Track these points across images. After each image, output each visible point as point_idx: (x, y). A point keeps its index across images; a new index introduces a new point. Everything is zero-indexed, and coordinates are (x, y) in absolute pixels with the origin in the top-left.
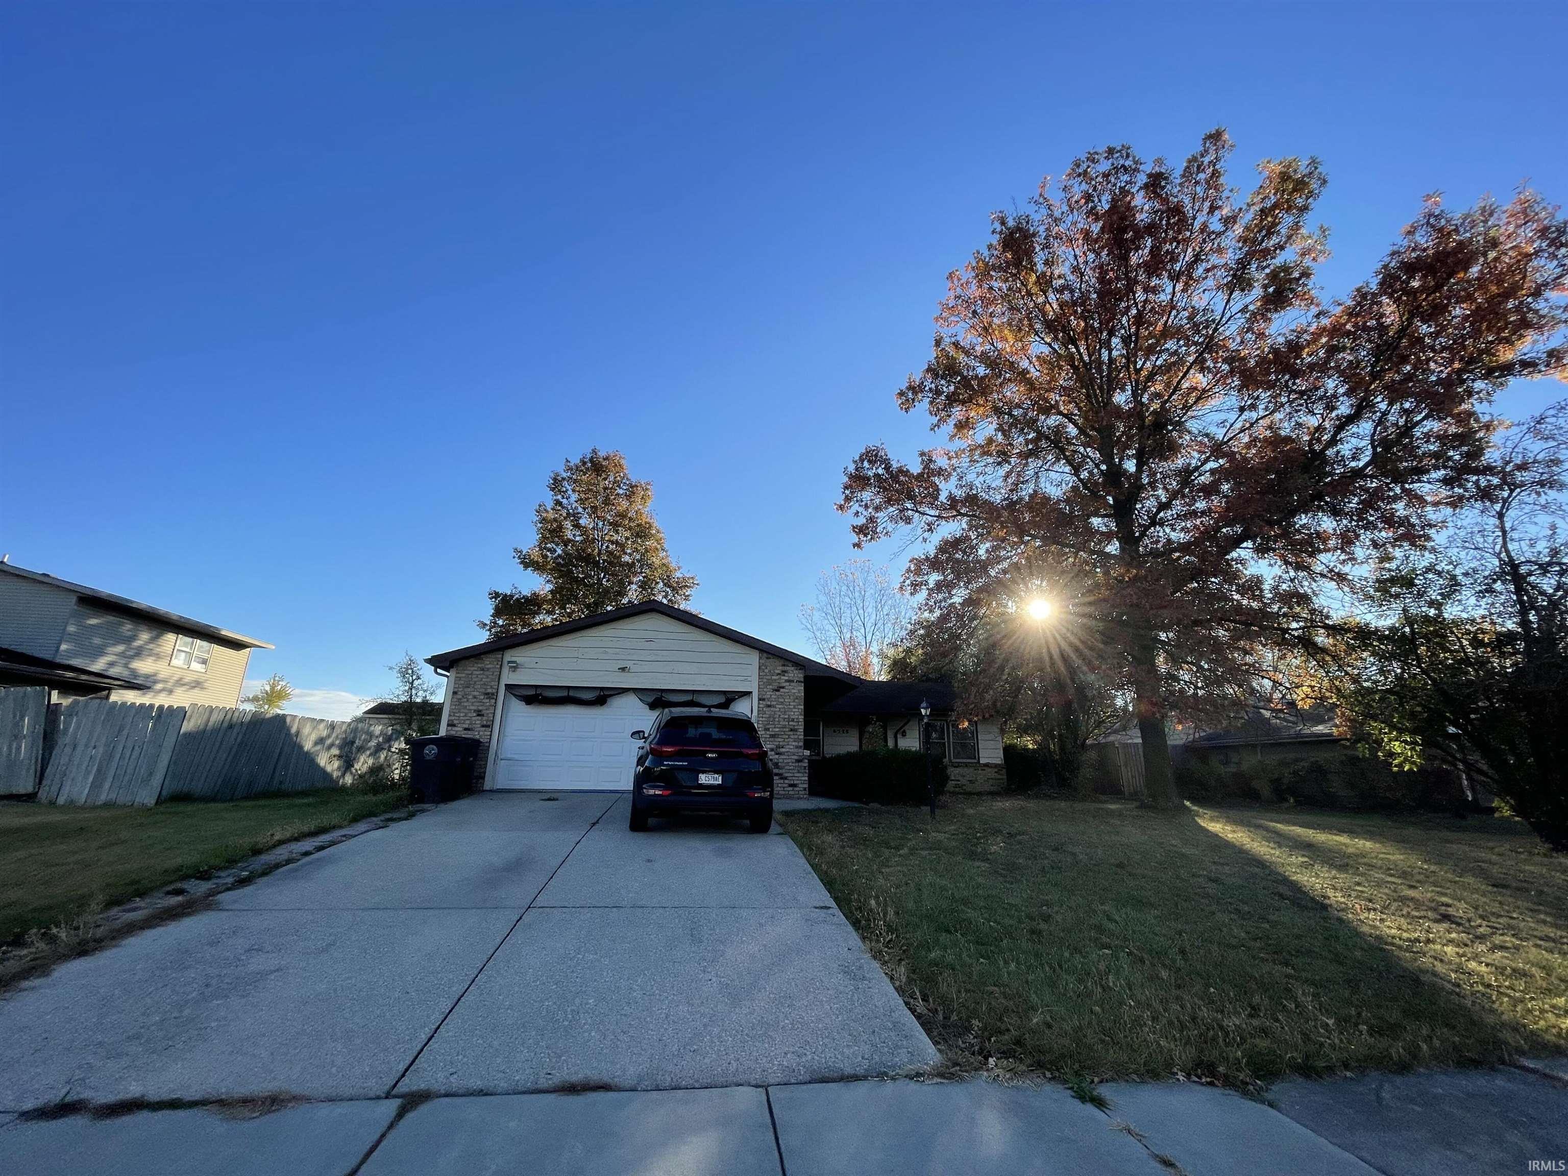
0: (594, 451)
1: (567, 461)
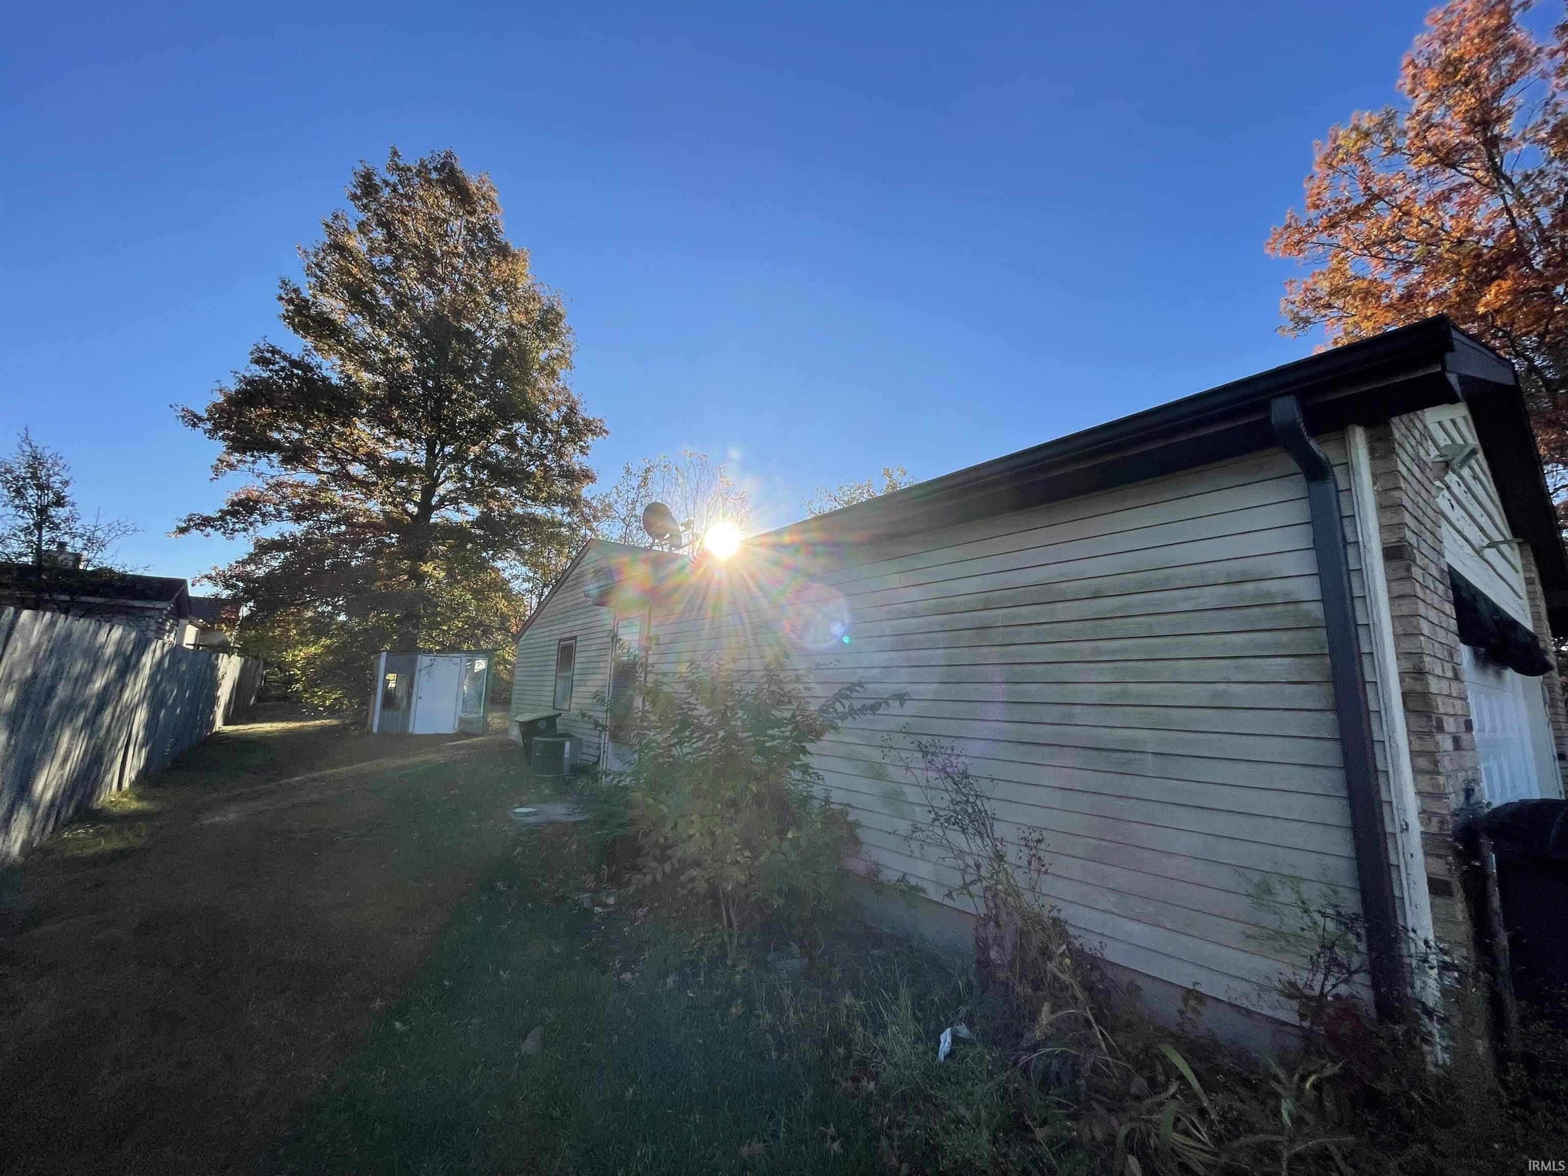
0: (449, 155)
1: (395, 153)
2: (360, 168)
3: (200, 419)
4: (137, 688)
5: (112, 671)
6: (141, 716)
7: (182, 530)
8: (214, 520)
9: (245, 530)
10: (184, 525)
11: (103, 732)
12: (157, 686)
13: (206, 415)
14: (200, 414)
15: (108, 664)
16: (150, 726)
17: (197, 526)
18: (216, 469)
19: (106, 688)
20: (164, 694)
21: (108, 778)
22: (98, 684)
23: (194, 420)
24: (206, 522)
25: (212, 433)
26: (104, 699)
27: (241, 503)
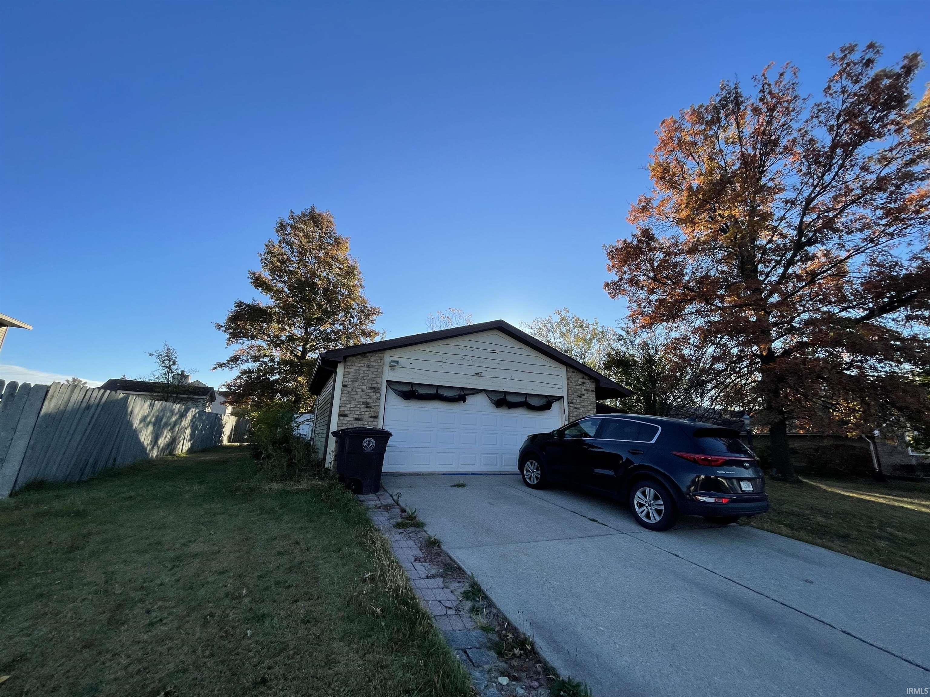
0: (313, 208)
1: (292, 212)
2: (279, 220)
3: (221, 326)
4: (187, 422)
5: (177, 416)
6: (188, 431)
7: (215, 369)
8: (225, 364)
9: (236, 367)
10: (215, 366)
11: (176, 432)
12: (194, 423)
13: (223, 325)
14: (221, 324)
15: (176, 414)
16: (192, 435)
17: (219, 367)
18: (227, 343)
19: (176, 421)
20: (197, 426)
21: (178, 447)
22: (174, 419)
23: (219, 327)
24: (222, 365)
25: (225, 331)
26: (175, 424)
27: (234, 357)
